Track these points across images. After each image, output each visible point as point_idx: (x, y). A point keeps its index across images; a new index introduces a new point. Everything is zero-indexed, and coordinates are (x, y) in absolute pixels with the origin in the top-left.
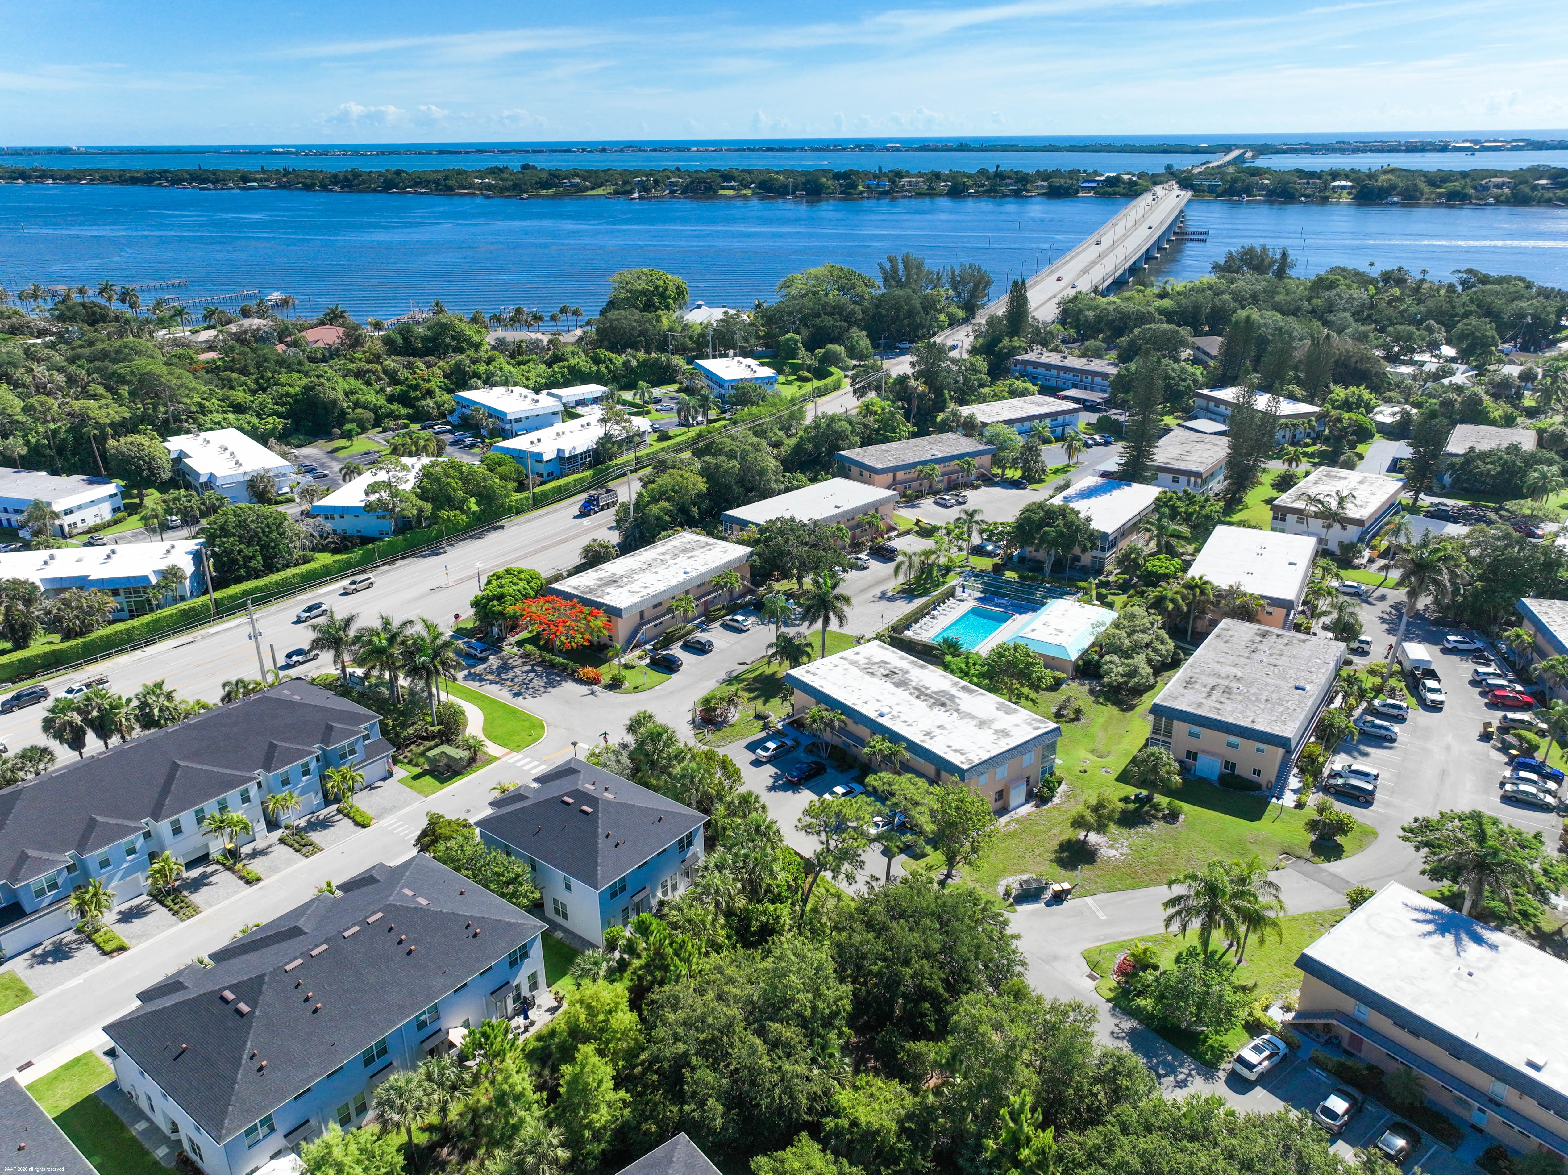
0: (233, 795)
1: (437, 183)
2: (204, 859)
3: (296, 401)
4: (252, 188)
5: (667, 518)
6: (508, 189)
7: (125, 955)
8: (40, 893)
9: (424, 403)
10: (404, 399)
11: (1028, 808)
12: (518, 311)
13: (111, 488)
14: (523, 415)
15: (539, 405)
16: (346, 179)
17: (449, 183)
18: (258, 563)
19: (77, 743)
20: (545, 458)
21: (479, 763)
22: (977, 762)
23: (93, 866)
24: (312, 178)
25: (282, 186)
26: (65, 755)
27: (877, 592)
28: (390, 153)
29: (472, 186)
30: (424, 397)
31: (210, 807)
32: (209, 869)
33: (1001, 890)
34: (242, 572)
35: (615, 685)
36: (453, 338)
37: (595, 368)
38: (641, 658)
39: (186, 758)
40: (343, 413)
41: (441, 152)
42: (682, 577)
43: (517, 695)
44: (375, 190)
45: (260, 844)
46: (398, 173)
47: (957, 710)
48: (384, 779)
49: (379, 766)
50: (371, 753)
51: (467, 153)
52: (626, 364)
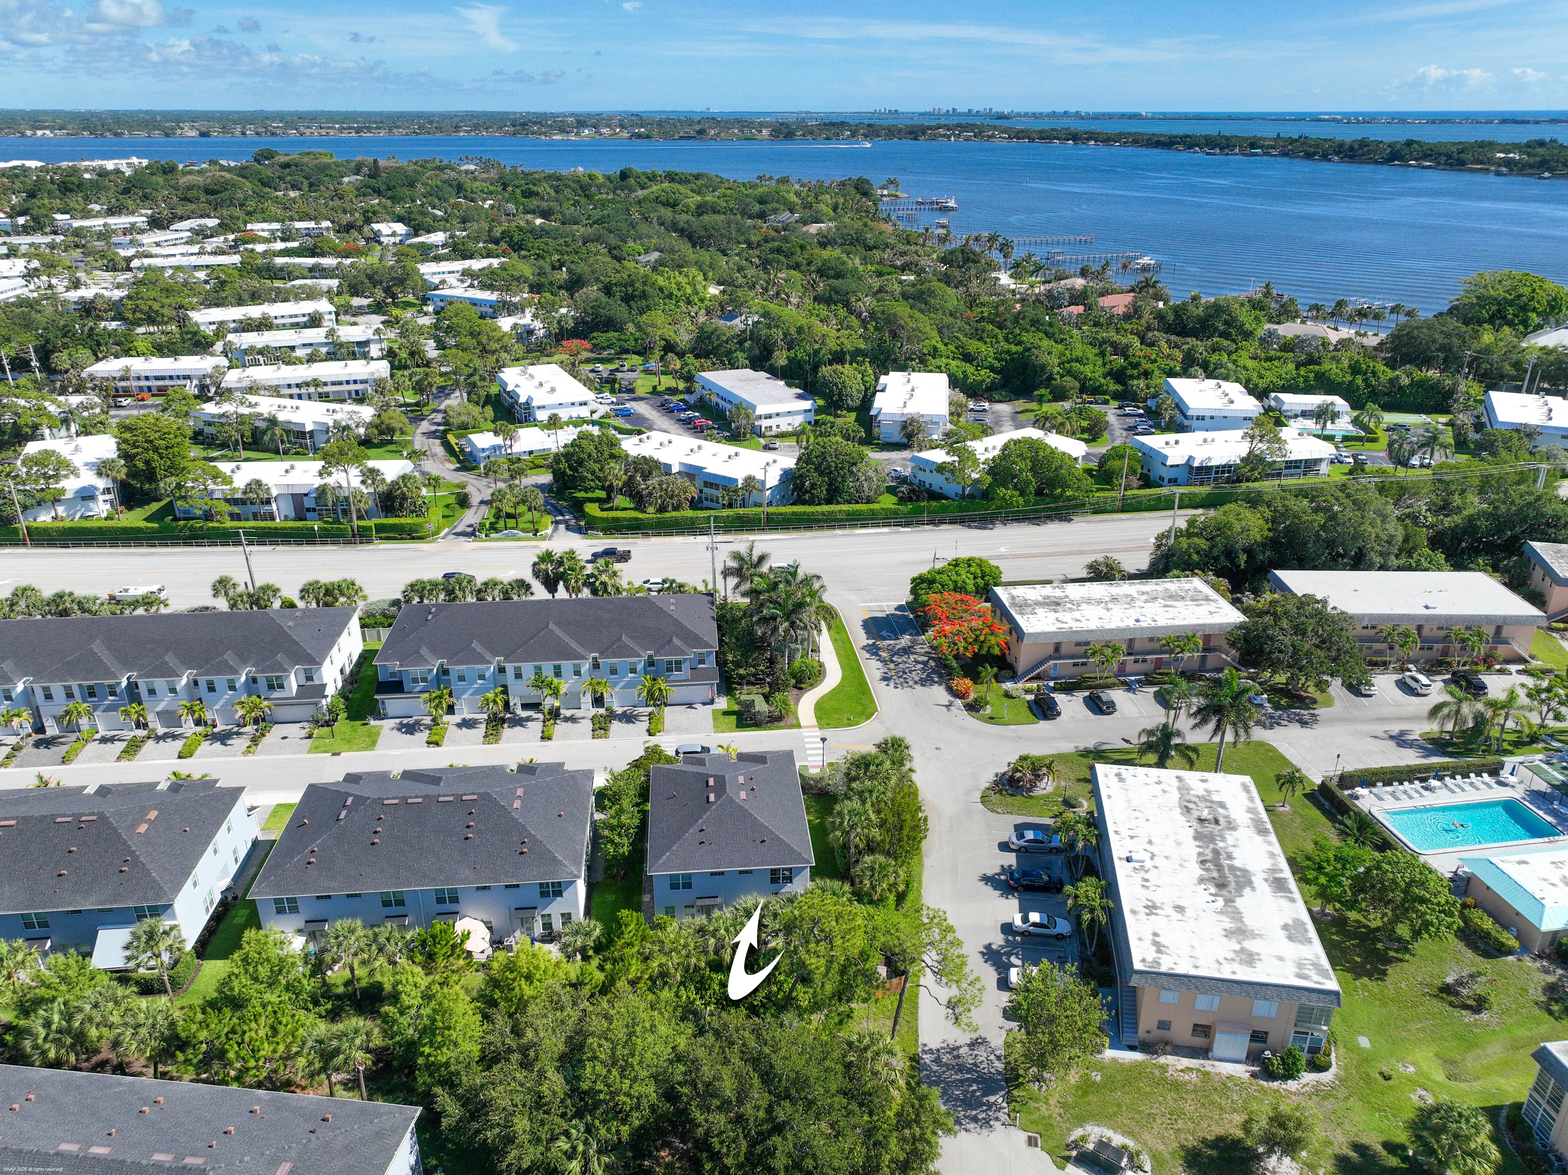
0: (567, 666)
1: (1449, 156)
2: (535, 706)
3: (1012, 359)
4: (1256, 155)
5: (1195, 557)
6: (1531, 166)
7: (437, 749)
8: (415, 680)
9: (1135, 382)
10: (1119, 376)
11: (1241, 1071)
12: (1340, 304)
13: (807, 404)
14: (1208, 414)
15: (1232, 406)
16: (1351, 148)
17: (1463, 156)
18: (822, 492)
19: (551, 587)
20: (1169, 463)
21: (781, 724)
22: (1163, 969)
23: (453, 676)
24: (1317, 146)
25: (1284, 154)
26: (540, 592)
27: (1395, 728)
28: (1442, 121)
29: (1490, 161)
30: (1138, 377)
31: (548, 668)
32: (535, 716)
33: (1076, 1134)
34: (807, 497)
35: (973, 708)
36: (1226, 323)
37: (1349, 378)
38: (1028, 691)
39: (558, 624)
40: (1051, 378)
41: (1504, 121)
42: (1131, 623)
43: (886, 679)
44: (1376, 162)
45: (578, 713)
46: (1409, 143)
47: (1229, 901)
48: (704, 704)
49: (704, 691)
50: (697, 676)
51: (1537, 122)
52: (1393, 381)
